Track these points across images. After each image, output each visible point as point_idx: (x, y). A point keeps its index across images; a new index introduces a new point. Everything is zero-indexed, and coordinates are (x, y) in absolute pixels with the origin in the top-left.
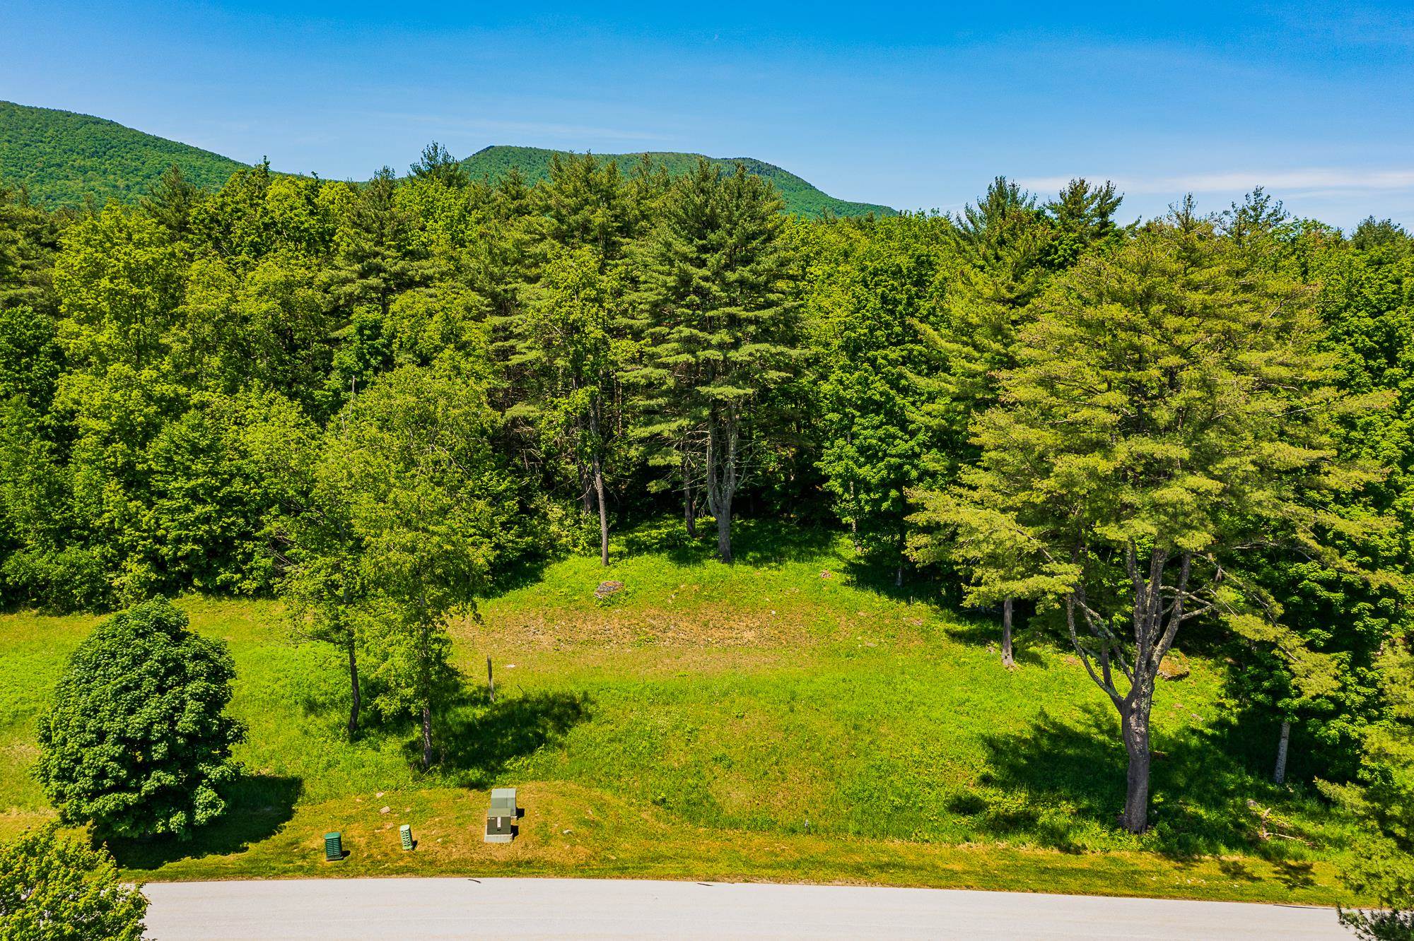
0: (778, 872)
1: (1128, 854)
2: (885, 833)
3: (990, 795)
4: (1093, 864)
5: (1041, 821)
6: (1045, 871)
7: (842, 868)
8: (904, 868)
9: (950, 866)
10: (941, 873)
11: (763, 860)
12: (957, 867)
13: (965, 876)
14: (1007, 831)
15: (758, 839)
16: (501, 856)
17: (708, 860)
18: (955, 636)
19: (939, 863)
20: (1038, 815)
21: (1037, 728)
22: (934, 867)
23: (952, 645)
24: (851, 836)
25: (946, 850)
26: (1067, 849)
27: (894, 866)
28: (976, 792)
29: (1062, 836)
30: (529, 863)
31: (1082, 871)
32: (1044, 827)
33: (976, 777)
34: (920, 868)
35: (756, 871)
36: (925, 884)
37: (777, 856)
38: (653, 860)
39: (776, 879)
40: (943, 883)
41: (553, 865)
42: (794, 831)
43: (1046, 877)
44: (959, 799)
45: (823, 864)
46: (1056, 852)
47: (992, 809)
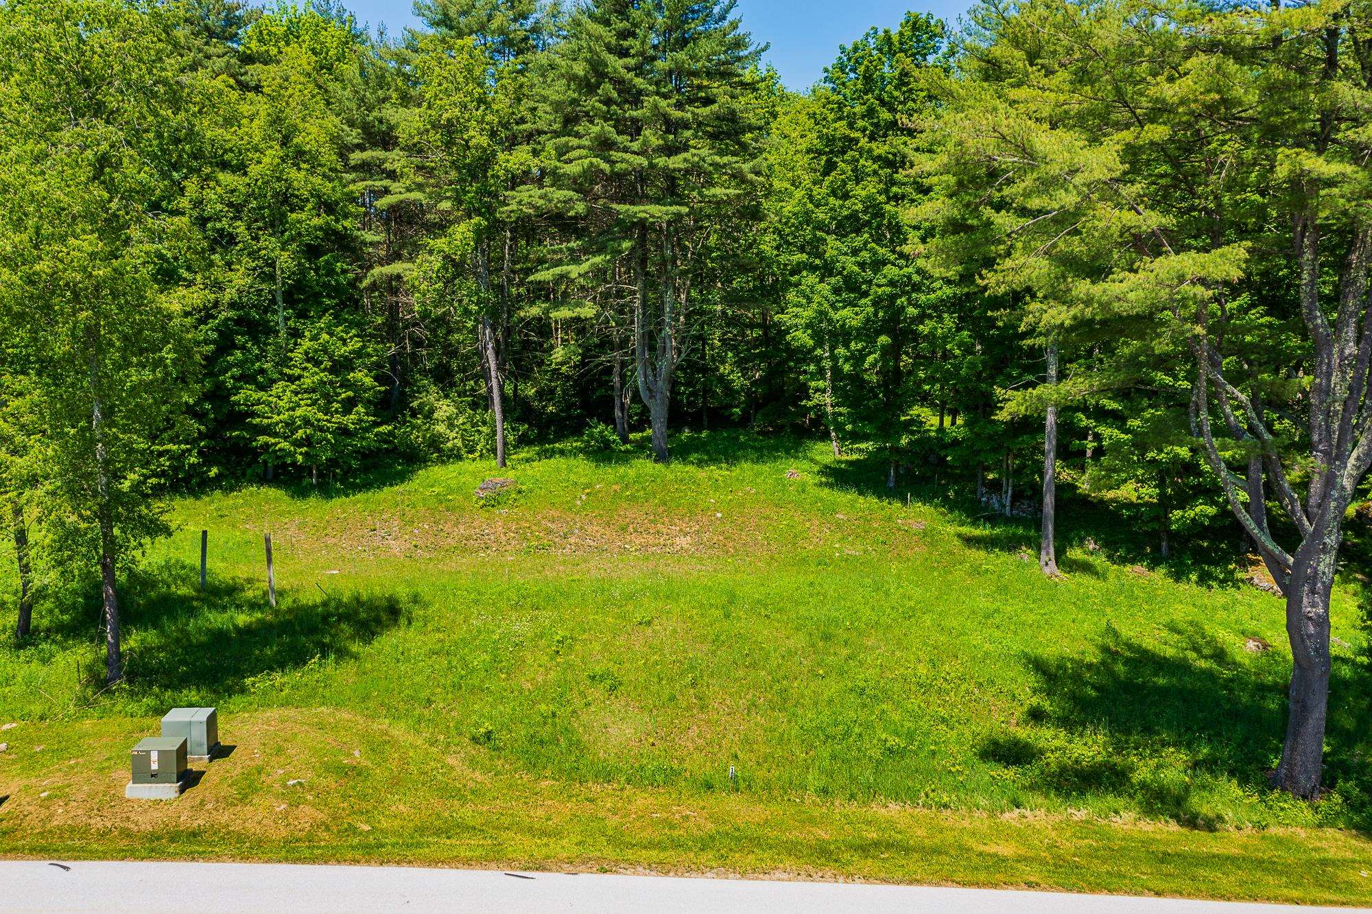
0: (670, 855)
1: (1302, 834)
2: (871, 792)
3: (1048, 738)
4: (1245, 848)
5: (1136, 778)
6: (1165, 858)
7: (792, 850)
8: (907, 850)
9: (992, 849)
10: (976, 860)
11: (646, 835)
12: (1006, 849)
13: (1020, 866)
14: (1082, 793)
15: (642, 800)
16: (145, 822)
17: (544, 833)
18: (969, 541)
19: (972, 843)
20: (1132, 769)
21: (1105, 649)
22: (964, 849)
23: (968, 552)
24: (811, 797)
25: (981, 821)
26: (1192, 822)
27: (889, 846)
28: (1024, 733)
29: (1179, 801)
30: (194, 835)
31: (1232, 859)
32: (1144, 785)
33: (1019, 712)
34: (937, 851)
35: (629, 854)
36: (947, 879)
37: (672, 827)
38: (438, 832)
39: (662, 868)
40: (982, 876)
41: (240, 838)
42: (709, 787)
43: (1170, 868)
44: (995, 743)
45: (756, 842)
46: (1173, 827)
47: (1052, 757)
